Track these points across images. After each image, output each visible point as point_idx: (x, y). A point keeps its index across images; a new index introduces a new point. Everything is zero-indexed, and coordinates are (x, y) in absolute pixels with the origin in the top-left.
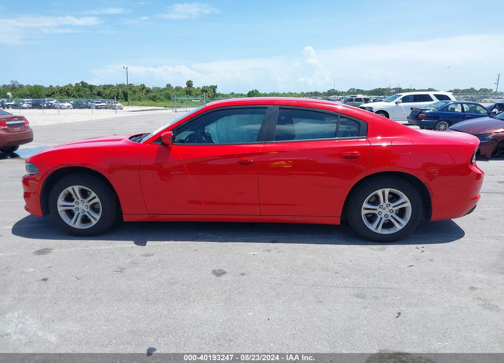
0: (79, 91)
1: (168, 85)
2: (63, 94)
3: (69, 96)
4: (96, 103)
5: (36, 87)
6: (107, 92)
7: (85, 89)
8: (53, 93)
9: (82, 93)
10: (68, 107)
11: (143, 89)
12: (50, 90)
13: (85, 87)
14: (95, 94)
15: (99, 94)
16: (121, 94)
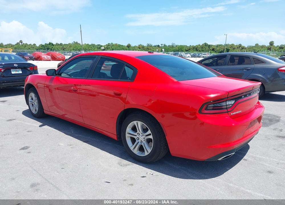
0: (202, 48)
1: (257, 45)
2: (194, 49)
3: (197, 51)
4: (204, 54)
5: (181, 46)
6: (218, 48)
7: (206, 47)
8: (190, 49)
9: (204, 49)
10: (189, 56)
11: (240, 47)
12: (188, 48)
13: (206, 46)
14: (210, 50)
15: (213, 50)
16: (225, 50)
